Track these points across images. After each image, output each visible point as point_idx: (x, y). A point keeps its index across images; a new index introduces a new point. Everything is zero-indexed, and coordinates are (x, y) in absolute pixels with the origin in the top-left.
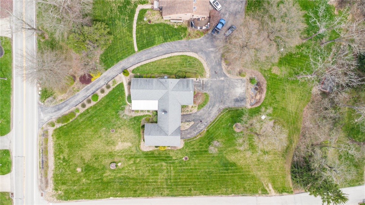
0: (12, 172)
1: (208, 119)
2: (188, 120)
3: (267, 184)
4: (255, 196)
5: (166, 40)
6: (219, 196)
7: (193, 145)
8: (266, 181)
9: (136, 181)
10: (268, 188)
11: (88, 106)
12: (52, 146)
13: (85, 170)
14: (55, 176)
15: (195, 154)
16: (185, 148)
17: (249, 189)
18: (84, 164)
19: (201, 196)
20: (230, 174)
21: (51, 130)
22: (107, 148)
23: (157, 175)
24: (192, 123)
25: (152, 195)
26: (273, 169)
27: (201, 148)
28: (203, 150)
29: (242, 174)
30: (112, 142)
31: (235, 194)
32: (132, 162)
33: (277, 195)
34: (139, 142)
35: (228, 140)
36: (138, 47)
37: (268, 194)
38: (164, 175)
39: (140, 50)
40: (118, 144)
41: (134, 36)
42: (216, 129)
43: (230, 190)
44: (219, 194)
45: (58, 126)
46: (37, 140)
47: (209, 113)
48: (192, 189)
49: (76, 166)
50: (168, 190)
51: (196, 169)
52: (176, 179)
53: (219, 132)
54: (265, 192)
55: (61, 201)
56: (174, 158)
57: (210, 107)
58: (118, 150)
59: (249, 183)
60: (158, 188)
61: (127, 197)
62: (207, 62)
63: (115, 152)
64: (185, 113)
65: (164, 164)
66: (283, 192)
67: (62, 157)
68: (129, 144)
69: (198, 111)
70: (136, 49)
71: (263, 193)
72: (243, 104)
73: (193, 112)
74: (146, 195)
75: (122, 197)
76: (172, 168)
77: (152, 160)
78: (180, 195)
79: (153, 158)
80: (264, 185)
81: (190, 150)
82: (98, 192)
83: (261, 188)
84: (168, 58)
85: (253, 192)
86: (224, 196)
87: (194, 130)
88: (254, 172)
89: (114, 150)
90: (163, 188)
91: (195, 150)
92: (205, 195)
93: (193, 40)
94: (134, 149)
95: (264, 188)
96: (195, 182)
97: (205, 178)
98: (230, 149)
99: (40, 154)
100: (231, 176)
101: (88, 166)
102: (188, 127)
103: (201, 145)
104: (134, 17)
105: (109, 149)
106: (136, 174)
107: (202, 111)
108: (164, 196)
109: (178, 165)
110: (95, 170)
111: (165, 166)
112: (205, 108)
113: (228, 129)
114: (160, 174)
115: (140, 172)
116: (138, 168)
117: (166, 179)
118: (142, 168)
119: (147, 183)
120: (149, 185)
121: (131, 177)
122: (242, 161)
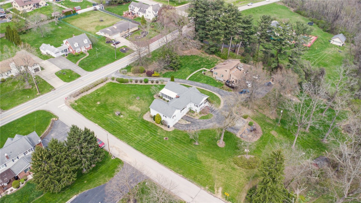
1: (202, 126)
2: (188, 120)
3: (218, 186)
4: (200, 187)
5: (207, 83)
6: (170, 169)
7: (178, 134)
8: (218, 184)
9: (121, 128)
10: (218, 189)
11: (139, 83)
12: (101, 86)
13: (101, 105)
14: (85, 97)
15: (175, 140)
16: (171, 133)
17: (199, 180)
18: (105, 103)
19: (155, 161)
21: (109, 81)
22: (125, 104)
23: (137, 135)
24: (190, 123)
25: (122, 139)
26: (232, 181)
27: (183, 139)
28: (183, 141)
29: (201, 169)
30: (131, 103)
31: (183, 175)
32: (130, 119)
33: (223, 200)
34: (146, 112)
35: (208, 147)
36: (189, 78)
37: (214, 193)
38: (141, 138)
39: (189, 80)
40: (133, 106)
41: (191, 75)
42: (203, 135)
43: (182, 171)
44: (171, 168)
45: (115, 81)
47: (206, 124)
48: (153, 154)
49: (100, 101)
50: (136, 145)
51: (167, 148)
52: (147, 144)
53: (205, 138)
54: (212, 190)
55: (71, 107)
56: (158, 134)
57: (209, 121)
58: (130, 109)
59: (202, 177)
60: (130, 140)
61: (106, 130)
62: (224, 102)
63: (127, 109)
64: (189, 116)
65: (148, 133)
66: (230, 201)
67: (99, 93)
68: (139, 110)
69: (198, 119)
70: (187, 79)
71: (210, 190)
72: (235, 131)
73: (195, 118)
74: (119, 137)
75: (103, 128)
76: (151, 138)
77: (143, 126)
78: (141, 151)
79: (144, 126)
80: (215, 186)
81: (173, 136)
82: (94, 117)
83: (210, 186)
85: (201, 183)
86: (174, 172)
87: (187, 127)
88: (213, 174)
89: (128, 107)
90: (133, 142)
91: (178, 138)
93: (223, 90)
94: (139, 114)
95: (213, 187)
96: (159, 153)
97: (169, 156)
98: (204, 152)
100: (191, 166)
101: (105, 105)
102: (185, 123)
103: (184, 137)
104: (198, 70)
105: (126, 105)
106: (125, 126)
107: (201, 120)
108: (129, 145)
109: (157, 139)
110: (106, 109)
111: (148, 134)
112: (205, 120)
113: (213, 140)
114: (140, 135)
115: (129, 127)
116: (130, 125)
117: (141, 140)
118: (132, 126)
119: (126, 134)
120: (126, 135)
121: (120, 125)
122: (208, 163)
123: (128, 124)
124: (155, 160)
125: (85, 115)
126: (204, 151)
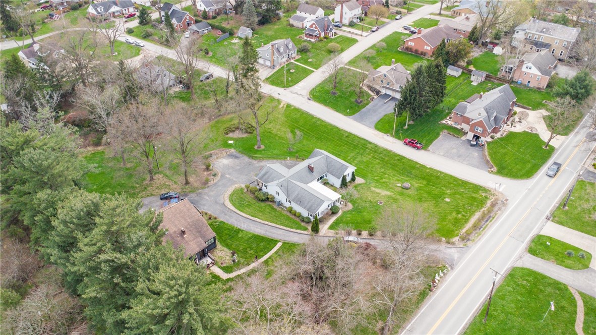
0: (536, 233)
3: (282, 108)
8: (281, 110)
9: (394, 167)
10: (283, 106)
13: (441, 197)
14: (479, 206)
17: (299, 113)
18: (437, 201)
20: (302, 128)
21: (455, 240)
22: (401, 199)
23: (368, 160)
25: (386, 150)
29: (293, 123)
32: (384, 180)
36: (275, 245)
37: (288, 104)
39: (276, 241)
40: (386, 195)
43: (314, 120)
46: (480, 239)
48: (345, 136)
49: (448, 203)
50: (367, 146)
52: (353, 150)
55: (487, 189)
58: (390, 192)
59: (295, 116)
60: (376, 152)
67: (460, 215)
68: (373, 189)
70: (279, 244)
72: (235, 154)
74: (391, 153)
75: (416, 163)
76: (349, 158)
78: (360, 138)
80: (284, 109)
82: (439, 176)
83: (289, 109)
84: (255, 217)
88: (283, 118)
89: (394, 194)
90: (371, 150)
92: (338, 128)
94: (372, 185)
95: (287, 108)
96: (338, 140)
97: (327, 138)
98: (284, 141)
99: (485, 228)
100: (303, 127)
101: (435, 198)
105: (399, 197)
106: (388, 171)
108: (374, 144)
110: (429, 192)
114: (365, 161)
115: (383, 170)
116: (382, 174)
117: (362, 155)
118: (378, 172)
119: (383, 160)
120: (382, 158)
121: (396, 172)
122: (284, 130)
123: (386, 174)
124: (342, 130)
125: (456, 179)
126: (284, 143)
